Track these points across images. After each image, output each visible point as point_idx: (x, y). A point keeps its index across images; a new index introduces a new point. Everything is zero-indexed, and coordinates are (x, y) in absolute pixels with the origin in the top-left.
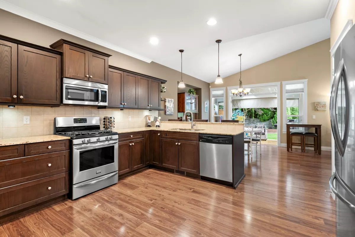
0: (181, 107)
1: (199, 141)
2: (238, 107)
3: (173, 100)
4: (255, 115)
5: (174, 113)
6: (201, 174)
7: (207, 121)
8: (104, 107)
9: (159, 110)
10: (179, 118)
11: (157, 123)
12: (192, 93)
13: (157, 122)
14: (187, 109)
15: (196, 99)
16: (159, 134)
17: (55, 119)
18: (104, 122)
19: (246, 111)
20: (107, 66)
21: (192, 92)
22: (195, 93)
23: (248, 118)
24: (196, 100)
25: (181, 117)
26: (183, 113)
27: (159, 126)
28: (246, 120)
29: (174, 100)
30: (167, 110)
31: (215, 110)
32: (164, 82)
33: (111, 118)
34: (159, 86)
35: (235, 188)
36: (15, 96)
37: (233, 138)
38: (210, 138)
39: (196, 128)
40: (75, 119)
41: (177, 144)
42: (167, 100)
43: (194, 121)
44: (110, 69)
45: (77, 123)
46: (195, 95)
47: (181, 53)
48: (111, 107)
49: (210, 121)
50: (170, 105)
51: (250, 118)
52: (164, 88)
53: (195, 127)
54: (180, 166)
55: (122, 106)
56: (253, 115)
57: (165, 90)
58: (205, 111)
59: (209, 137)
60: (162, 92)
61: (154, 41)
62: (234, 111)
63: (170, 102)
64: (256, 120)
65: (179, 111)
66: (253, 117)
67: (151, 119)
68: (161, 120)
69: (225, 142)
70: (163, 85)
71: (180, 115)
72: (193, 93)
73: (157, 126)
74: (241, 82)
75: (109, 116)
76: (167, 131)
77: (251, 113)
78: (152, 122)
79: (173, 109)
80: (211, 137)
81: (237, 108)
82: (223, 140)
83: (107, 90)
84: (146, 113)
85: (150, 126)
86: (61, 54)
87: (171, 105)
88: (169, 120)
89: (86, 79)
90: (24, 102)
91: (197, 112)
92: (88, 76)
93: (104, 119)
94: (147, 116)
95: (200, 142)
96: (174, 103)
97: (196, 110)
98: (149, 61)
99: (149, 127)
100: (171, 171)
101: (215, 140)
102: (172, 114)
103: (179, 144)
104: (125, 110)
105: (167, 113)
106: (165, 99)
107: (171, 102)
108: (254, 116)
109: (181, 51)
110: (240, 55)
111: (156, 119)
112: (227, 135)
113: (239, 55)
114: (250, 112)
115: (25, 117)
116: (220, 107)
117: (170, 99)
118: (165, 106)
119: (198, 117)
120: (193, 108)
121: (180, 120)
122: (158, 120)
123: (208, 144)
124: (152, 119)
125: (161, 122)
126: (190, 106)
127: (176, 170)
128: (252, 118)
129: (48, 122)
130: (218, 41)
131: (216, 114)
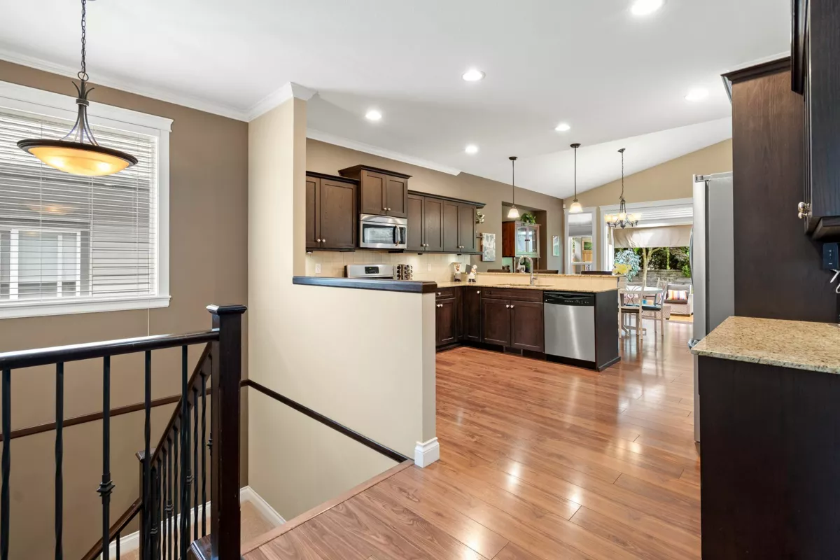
0: (508, 248)
1: (544, 301)
2: (628, 244)
3: (494, 235)
4: (672, 262)
5: (496, 258)
6: (547, 352)
7: (557, 272)
8: (401, 251)
9: (472, 253)
10: (503, 268)
11: (472, 276)
12: (528, 221)
13: (471, 273)
14: (519, 251)
15: (535, 231)
16: (478, 292)
17: (346, 267)
18: (398, 272)
19: (650, 253)
20: (406, 192)
21: (528, 219)
22: (534, 221)
23: (655, 269)
24: (535, 234)
25: (508, 266)
26: (512, 258)
27: (474, 281)
28: (650, 274)
29: (496, 236)
30: (485, 253)
31: (574, 251)
32: (481, 206)
33: (408, 266)
34: (474, 213)
35: (598, 371)
36: (319, 240)
37: (595, 296)
38: (560, 297)
39: (537, 284)
40: (366, 268)
41: (508, 306)
42: (485, 235)
43: (534, 272)
44: (410, 196)
45: (369, 273)
46: (534, 225)
47: (512, 161)
48: (410, 251)
49: (563, 272)
50: (489, 245)
51: (660, 268)
52: (481, 216)
53: (536, 282)
54: (513, 340)
55: (422, 249)
56: (668, 263)
57: (483, 220)
58: (554, 254)
59: (559, 295)
60: (478, 222)
61: (472, 149)
62: (619, 254)
63: (489, 239)
64: (674, 273)
65: (504, 256)
66: (668, 266)
67: (460, 269)
68: (477, 270)
69: (584, 302)
70: (479, 212)
71: (507, 261)
72: (530, 222)
73: (470, 280)
74: (623, 201)
75: (406, 264)
76: (493, 288)
77: (663, 256)
78: (462, 273)
79: (494, 251)
80: (562, 295)
81: (625, 247)
82: (580, 300)
83: (406, 227)
84: (452, 258)
85: (458, 280)
86: (358, 184)
87: (491, 244)
88: (489, 271)
89: (383, 213)
90: (325, 247)
91: (538, 257)
92: (386, 209)
93: (399, 268)
94: (454, 264)
95: (545, 304)
96: (496, 241)
97: (534, 253)
98: (456, 173)
99: (457, 282)
100: (498, 349)
101: (569, 300)
102: (494, 260)
103: (512, 306)
104: (424, 255)
105: (485, 259)
106: (481, 235)
107: (491, 240)
108: (670, 265)
109: (513, 159)
110: (622, 151)
111: (469, 269)
112: (586, 293)
113: (619, 151)
114: (660, 255)
115: (317, 265)
116: (586, 246)
117: (489, 235)
118: (481, 247)
119: (540, 265)
120: (531, 249)
121: (506, 270)
122: (473, 270)
123: (558, 306)
124: (463, 269)
125: (477, 274)
126: (525, 245)
127: (506, 348)
128: (666, 269)
129: (337, 271)
130: (575, 146)
131: (576, 259)
